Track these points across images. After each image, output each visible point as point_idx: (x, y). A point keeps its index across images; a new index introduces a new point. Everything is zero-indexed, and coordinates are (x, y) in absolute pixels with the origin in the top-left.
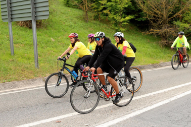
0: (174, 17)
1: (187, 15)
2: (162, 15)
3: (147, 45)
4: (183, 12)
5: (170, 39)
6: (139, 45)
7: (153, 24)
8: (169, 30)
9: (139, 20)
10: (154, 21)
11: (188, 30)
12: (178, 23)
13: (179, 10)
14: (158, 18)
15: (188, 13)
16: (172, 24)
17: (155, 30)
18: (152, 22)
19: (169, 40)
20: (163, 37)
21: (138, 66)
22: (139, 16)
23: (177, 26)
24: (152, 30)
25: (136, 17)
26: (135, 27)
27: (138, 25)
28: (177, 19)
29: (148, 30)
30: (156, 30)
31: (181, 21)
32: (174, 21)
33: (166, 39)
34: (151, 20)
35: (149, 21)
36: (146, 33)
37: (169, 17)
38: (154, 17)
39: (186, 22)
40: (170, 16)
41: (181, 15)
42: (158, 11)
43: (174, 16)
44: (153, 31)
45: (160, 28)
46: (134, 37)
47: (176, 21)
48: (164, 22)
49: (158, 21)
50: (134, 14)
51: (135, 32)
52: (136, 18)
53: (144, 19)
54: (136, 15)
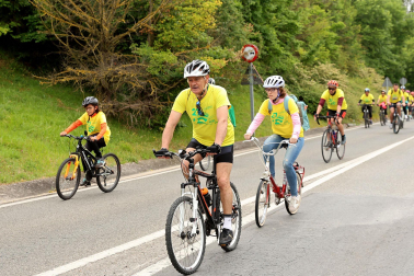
0: (133, 33)
1: (169, 26)
2: (99, 27)
3: (58, 117)
4: (156, 20)
5: (126, 98)
6: (33, 116)
7: (71, 52)
8: (120, 70)
9: (26, 38)
10: (73, 44)
11: (173, 69)
12: (144, 50)
13: (145, 13)
14: (86, 34)
15: (172, 22)
16: (129, 51)
17: (78, 71)
18: (67, 45)
19: (120, 99)
20: (103, 90)
21: (39, 179)
22: (24, 28)
23: (143, 60)
24: (70, 69)
25: (15, 30)
26: (12, 61)
27: (22, 55)
28: (140, 39)
29: (58, 71)
30: (83, 72)
31: (152, 45)
32: (133, 45)
33: (112, 97)
34: (64, 39)
35: (57, 42)
36: (52, 80)
37: (117, 33)
38: (74, 30)
39: (165, 46)
40: (122, 28)
41: (151, 27)
42: (85, 14)
43: (133, 29)
44: (73, 74)
45: (92, 66)
46: (15, 94)
47: (138, 42)
48: (103, 48)
49: (84, 43)
50: (8, 21)
51: (14, 77)
52: (15, 34)
53: (41, 35)
54: (13, 24)
